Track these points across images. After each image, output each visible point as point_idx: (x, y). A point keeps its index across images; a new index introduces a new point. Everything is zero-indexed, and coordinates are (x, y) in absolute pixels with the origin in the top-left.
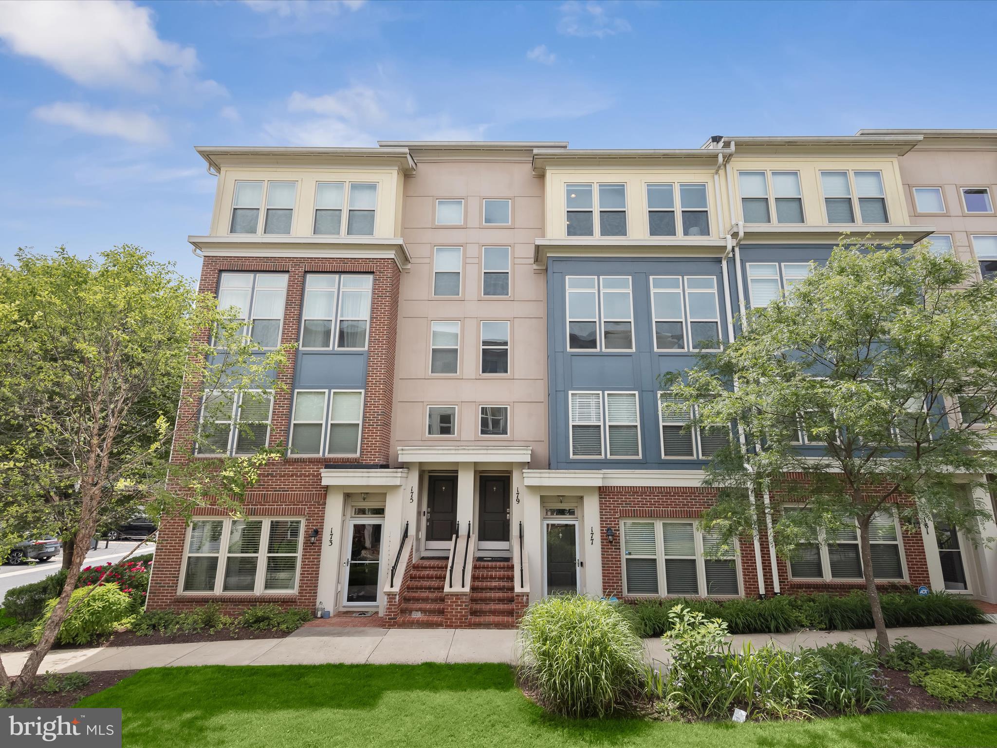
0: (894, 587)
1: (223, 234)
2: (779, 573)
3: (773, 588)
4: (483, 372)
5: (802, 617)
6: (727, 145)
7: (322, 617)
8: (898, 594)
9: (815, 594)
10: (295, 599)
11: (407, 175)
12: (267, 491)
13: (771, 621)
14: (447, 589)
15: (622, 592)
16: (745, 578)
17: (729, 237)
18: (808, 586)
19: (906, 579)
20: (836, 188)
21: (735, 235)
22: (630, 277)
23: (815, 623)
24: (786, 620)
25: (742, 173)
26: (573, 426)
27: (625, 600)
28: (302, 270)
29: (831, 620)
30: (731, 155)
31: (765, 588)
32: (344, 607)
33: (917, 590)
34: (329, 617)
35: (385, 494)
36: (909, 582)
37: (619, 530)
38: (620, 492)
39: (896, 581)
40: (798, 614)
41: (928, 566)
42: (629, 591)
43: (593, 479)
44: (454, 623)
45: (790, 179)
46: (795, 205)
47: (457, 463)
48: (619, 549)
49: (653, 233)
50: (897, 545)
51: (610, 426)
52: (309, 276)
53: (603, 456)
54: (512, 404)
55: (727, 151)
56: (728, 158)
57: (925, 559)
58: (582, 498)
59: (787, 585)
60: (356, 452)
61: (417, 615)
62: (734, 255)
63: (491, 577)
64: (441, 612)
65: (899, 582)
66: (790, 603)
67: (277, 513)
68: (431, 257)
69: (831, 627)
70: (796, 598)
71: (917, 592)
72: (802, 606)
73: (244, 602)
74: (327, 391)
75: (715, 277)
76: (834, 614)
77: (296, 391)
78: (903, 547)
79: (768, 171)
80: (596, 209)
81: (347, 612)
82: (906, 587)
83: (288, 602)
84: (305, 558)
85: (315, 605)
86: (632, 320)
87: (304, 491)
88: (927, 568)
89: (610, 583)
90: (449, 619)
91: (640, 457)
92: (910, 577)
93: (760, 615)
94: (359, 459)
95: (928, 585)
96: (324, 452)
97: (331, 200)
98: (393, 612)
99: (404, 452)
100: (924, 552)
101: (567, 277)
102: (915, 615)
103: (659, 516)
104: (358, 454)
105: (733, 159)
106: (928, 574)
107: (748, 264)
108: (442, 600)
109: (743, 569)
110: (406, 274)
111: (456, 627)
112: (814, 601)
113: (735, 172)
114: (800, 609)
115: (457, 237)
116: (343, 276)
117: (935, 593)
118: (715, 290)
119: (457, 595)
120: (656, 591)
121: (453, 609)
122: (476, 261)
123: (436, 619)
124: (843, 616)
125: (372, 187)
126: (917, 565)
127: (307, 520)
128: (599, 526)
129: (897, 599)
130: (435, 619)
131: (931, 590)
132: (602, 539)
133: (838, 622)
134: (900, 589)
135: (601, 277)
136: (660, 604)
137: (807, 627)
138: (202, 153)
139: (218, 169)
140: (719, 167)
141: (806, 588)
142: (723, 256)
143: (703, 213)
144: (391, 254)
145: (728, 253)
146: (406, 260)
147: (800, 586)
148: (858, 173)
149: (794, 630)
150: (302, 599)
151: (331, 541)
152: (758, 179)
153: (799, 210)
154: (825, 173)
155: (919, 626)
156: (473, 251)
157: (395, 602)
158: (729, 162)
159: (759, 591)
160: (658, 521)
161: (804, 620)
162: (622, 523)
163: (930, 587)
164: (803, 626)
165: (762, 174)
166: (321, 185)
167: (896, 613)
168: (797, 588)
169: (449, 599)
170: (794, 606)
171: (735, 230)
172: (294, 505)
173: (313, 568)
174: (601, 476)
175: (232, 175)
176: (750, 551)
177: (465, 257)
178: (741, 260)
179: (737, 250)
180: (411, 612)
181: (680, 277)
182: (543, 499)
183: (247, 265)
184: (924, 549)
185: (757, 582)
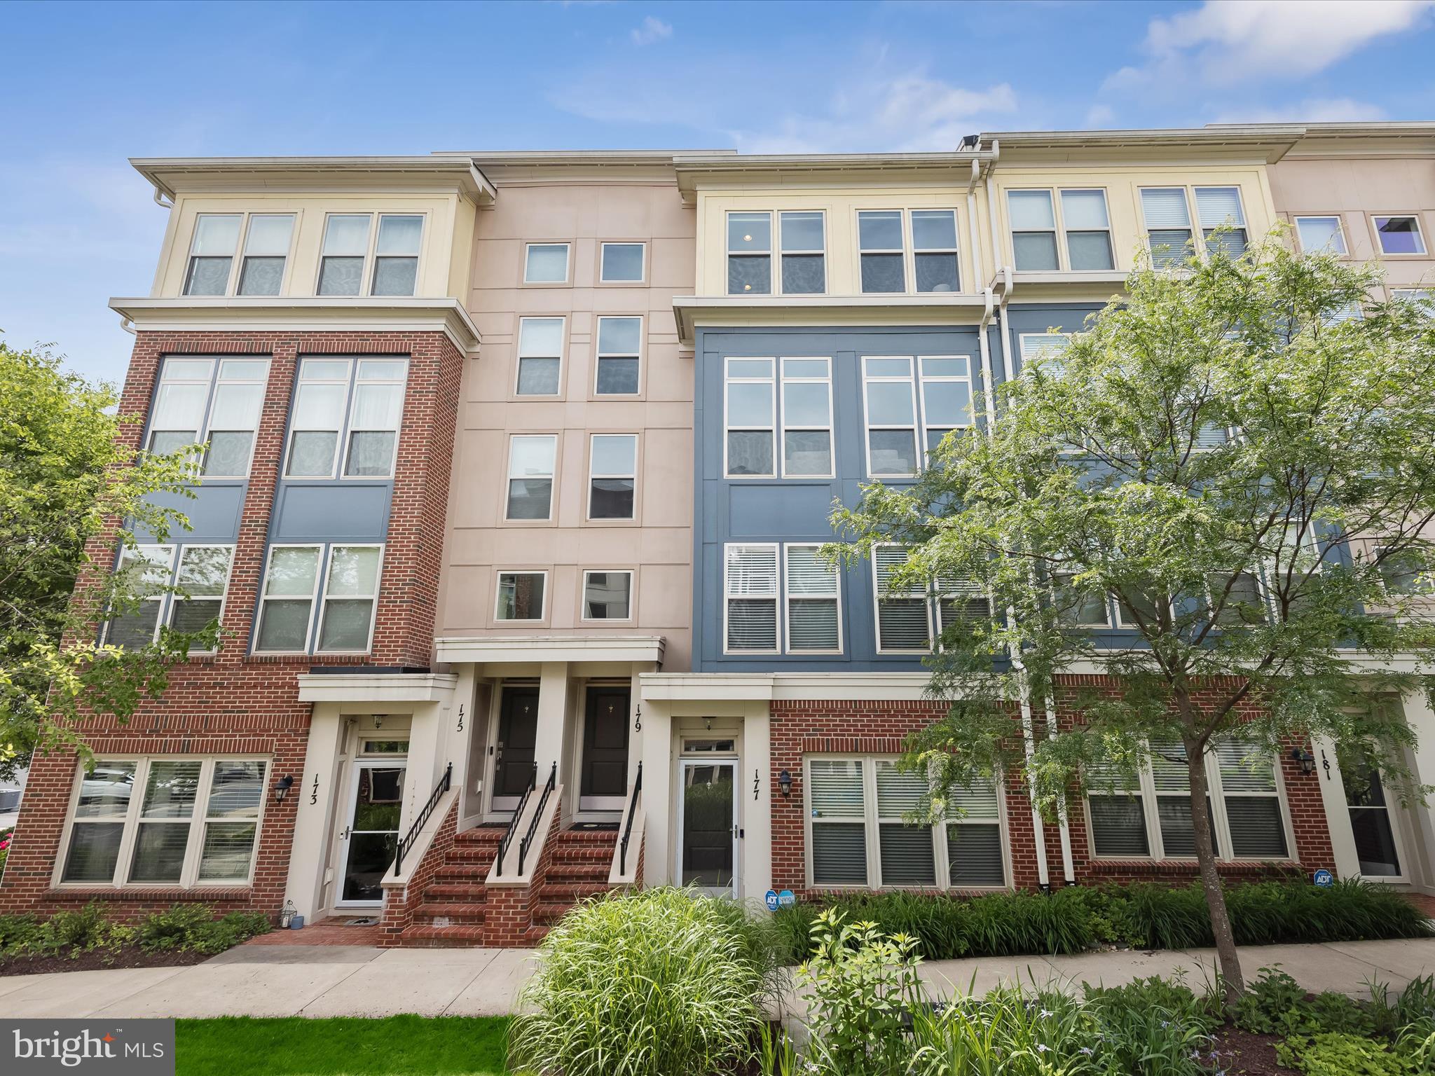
0: (1272, 872)
1: (172, 295)
2: (1072, 846)
3: (1063, 873)
4: (592, 516)
5: (1106, 926)
6: (987, 146)
7: (289, 927)
8: (1278, 883)
9: (1134, 885)
10: (247, 895)
11: (481, 205)
12: (211, 712)
13: (1048, 933)
14: (492, 878)
15: (804, 881)
16: (1015, 857)
17: (989, 290)
18: (1124, 870)
19: (1293, 857)
20: (1166, 215)
21: (999, 288)
22: (829, 359)
23: (1127, 936)
24: (1073, 930)
25: (1014, 193)
26: (730, 601)
27: (809, 896)
28: (292, 351)
29: (1155, 931)
30: (992, 162)
31: (1049, 874)
32: (337, 908)
33: (1312, 876)
34: (303, 926)
35: (409, 717)
36: (1297, 861)
37: (801, 775)
38: (805, 710)
39: (1275, 860)
40: (1098, 920)
41: (1331, 834)
42: (817, 878)
43: (757, 687)
44: (502, 937)
45: (1091, 202)
46: (1100, 242)
47: (539, 665)
48: (802, 807)
49: (867, 287)
50: (1276, 798)
51: (791, 601)
52: (305, 362)
53: (778, 651)
54: (637, 568)
55: (987, 155)
56: (988, 168)
57: (1325, 822)
58: (742, 720)
59: (1088, 868)
60: (365, 647)
61: (442, 925)
62: (999, 322)
63: (584, 858)
64: (481, 918)
65: (1279, 864)
66: (1088, 901)
67: (226, 749)
68: (514, 334)
69: (1154, 944)
70: (1101, 890)
71: (1312, 880)
72: (1108, 905)
73: (161, 900)
74: (322, 546)
75: (968, 358)
76: (1160, 921)
77: (272, 546)
78: (1287, 802)
79: (1055, 189)
80: (776, 251)
81: (337, 919)
82: (1292, 871)
83: (234, 900)
84: (267, 826)
85: (282, 906)
86: (831, 427)
87: (273, 711)
88: (1328, 838)
89: (783, 865)
90: (492, 931)
91: (841, 650)
92: (1300, 854)
93: (1029, 921)
94: (368, 658)
95: (1331, 867)
96: (311, 647)
97: (348, 242)
98: (395, 919)
99: (447, 646)
100: (1323, 811)
101: (726, 360)
102: (1303, 921)
103: (871, 750)
104: (369, 650)
105: (996, 171)
106: (1331, 849)
107: (1021, 336)
108: (481, 897)
109: (1013, 840)
110: (472, 362)
111: (505, 945)
112: (1127, 896)
113: (1002, 190)
114: (1105, 910)
115: (557, 301)
116: (360, 360)
117: (1341, 880)
118: (968, 378)
119: (509, 889)
120: (863, 879)
121: (500, 913)
122: (587, 339)
123: (472, 930)
124: (1174, 924)
125: (415, 221)
126: (1312, 832)
127: (274, 760)
128: (768, 767)
129: (1275, 892)
130: (470, 931)
131: (1335, 875)
132: (772, 790)
133: (1166, 935)
134: (1282, 875)
135: (782, 359)
136: (864, 902)
137: (1114, 943)
138: (143, 169)
139: (172, 195)
140: (974, 182)
141: (1119, 873)
142: (980, 323)
143: (950, 257)
144: (439, 325)
145: (988, 318)
146: (471, 338)
147: (1109, 870)
148: (1201, 191)
149: (1090, 949)
150: (258, 896)
151: (314, 797)
152: (1038, 203)
153: (1107, 251)
154: (1148, 192)
155: (1311, 943)
156: (582, 324)
157: (401, 901)
158: (991, 175)
159: (1038, 879)
160: (868, 758)
161: (1110, 931)
162: (807, 763)
163: (1335, 870)
164: (1105, 941)
165: (1046, 194)
166: (332, 219)
167: (1270, 918)
168: (1105, 873)
169: (494, 895)
170: (1093, 905)
171: (1000, 280)
172: (254, 735)
173: (281, 842)
174: (771, 682)
175: (192, 205)
176: (1023, 809)
177: (569, 334)
178: (1011, 329)
179: (1004, 313)
180: (431, 918)
181: (911, 358)
182: (676, 723)
183: (205, 344)
184: (1322, 806)
185: (1036, 862)
